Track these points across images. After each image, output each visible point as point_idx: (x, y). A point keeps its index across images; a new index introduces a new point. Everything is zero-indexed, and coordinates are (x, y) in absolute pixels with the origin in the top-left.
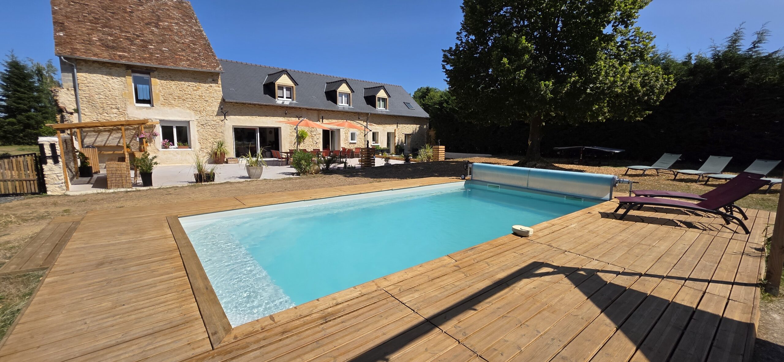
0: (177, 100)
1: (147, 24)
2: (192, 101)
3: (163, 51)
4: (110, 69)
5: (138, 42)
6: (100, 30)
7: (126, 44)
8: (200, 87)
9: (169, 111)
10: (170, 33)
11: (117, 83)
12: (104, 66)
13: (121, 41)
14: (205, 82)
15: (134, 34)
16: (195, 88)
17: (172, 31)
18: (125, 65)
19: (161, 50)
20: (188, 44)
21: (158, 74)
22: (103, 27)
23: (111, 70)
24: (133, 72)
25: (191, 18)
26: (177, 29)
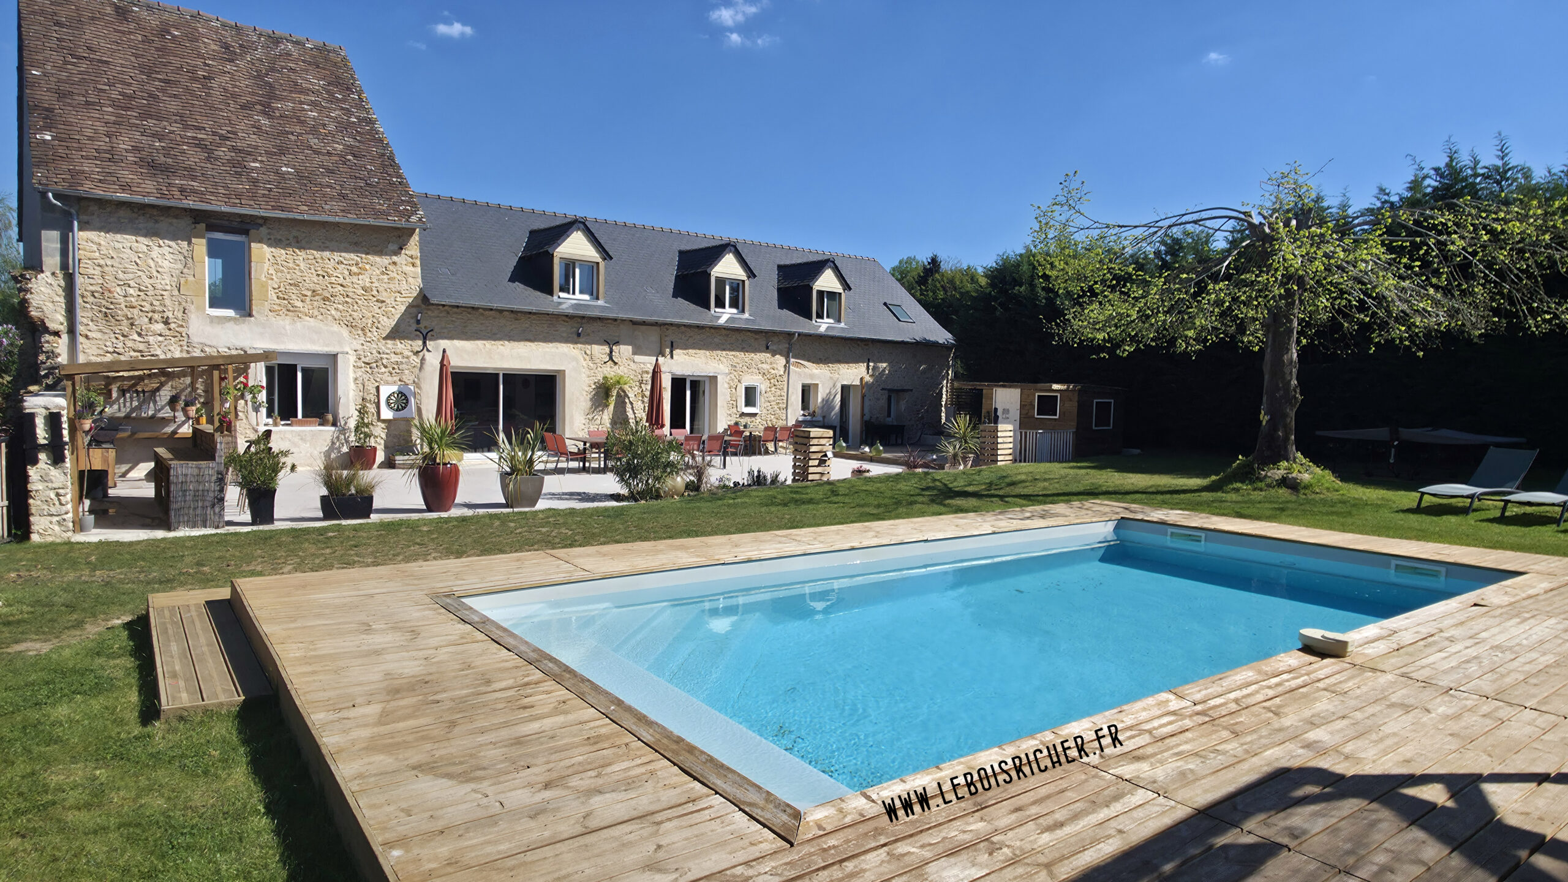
0: (308, 299)
1: (243, 107)
2: (347, 302)
3: (282, 176)
4: (156, 222)
5: (222, 154)
6: (137, 126)
7: (194, 157)
8: (367, 267)
9: (288, 327)
10: (298, 129)
11: (168, 256)
12: (144, 214)
13: (183, 152)
14: (380, 253)
15: (214, 134)
16: (354, 269)
17: (302, 122)
18: (191, 210)
19: (277, 172)
20: (341, 156)
21: (269, 234)
22: (141, 117)
23: (157, 226)
24: (211, 228)
25: (348, 89)
26: (314, 118)
